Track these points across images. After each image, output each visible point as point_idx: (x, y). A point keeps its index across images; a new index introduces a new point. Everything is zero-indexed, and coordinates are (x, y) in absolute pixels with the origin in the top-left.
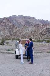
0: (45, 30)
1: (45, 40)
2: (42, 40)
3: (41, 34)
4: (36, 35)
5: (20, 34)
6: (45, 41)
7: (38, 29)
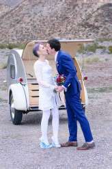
0: (100, 11)
1: (100, 44)
2: (91, 44)
3: (86, 25)
4: (69, 28)
5: (12, 26)
6: (101, 47)
7: (74, 8)
